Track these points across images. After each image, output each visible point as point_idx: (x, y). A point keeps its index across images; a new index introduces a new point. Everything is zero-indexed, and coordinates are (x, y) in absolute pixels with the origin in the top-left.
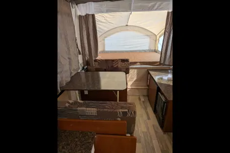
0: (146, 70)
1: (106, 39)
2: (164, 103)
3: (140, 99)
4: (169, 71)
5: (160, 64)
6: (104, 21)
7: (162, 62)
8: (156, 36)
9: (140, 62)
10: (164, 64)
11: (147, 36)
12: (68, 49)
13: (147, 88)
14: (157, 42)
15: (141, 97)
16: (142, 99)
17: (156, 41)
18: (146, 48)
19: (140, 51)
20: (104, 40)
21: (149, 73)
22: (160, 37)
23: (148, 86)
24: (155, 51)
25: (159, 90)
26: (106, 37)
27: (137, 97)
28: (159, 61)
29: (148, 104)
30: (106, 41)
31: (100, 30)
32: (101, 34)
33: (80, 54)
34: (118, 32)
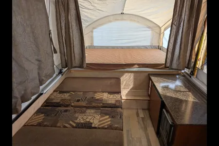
0: (147, 74)
1: (95, 30)
2: (171, 126)
3: (138, 115)
4: (177, 76)
5: (166, 67)
6: (91, 7)
7: (168, 65)
8: (160, 28)
9: (138, 64)
10: (170, 68)
11: (149, 27)
12: (37, 46)
13: (149, 99)
14: (162, 35)
15: (139, 111)
16: (142, 115)
17: (160, 34)
18: (148, 43)
19: (139, 48)
20: (92, 32)
21: (150, 79)
22: (165, 29)
23: (149, 96)
24: (159, 48)
25: (163, 105)
26: (94, 28)
27: (135, 112)
28: (164, 63)
29: (149, 122)
30: (94, 33)
31: (86, 19)
32: (88, 24)
33: (56, 52)
34: (110, 21)
